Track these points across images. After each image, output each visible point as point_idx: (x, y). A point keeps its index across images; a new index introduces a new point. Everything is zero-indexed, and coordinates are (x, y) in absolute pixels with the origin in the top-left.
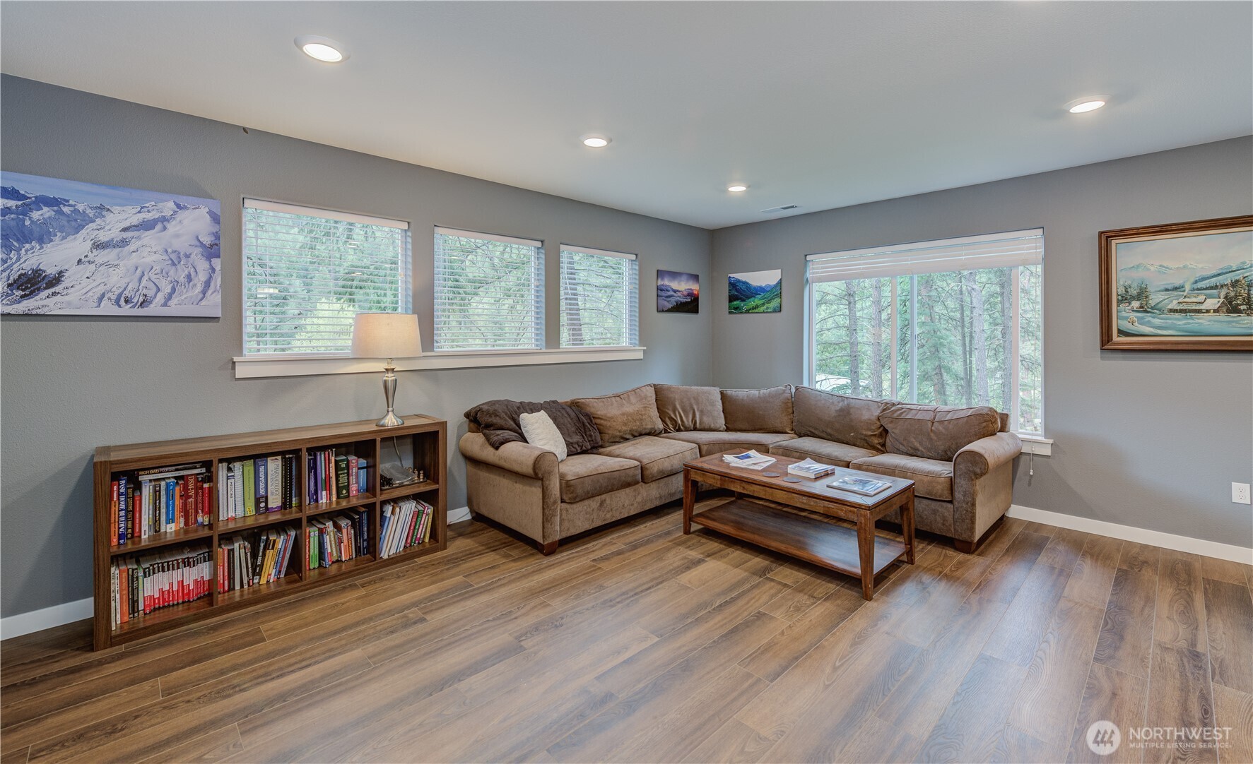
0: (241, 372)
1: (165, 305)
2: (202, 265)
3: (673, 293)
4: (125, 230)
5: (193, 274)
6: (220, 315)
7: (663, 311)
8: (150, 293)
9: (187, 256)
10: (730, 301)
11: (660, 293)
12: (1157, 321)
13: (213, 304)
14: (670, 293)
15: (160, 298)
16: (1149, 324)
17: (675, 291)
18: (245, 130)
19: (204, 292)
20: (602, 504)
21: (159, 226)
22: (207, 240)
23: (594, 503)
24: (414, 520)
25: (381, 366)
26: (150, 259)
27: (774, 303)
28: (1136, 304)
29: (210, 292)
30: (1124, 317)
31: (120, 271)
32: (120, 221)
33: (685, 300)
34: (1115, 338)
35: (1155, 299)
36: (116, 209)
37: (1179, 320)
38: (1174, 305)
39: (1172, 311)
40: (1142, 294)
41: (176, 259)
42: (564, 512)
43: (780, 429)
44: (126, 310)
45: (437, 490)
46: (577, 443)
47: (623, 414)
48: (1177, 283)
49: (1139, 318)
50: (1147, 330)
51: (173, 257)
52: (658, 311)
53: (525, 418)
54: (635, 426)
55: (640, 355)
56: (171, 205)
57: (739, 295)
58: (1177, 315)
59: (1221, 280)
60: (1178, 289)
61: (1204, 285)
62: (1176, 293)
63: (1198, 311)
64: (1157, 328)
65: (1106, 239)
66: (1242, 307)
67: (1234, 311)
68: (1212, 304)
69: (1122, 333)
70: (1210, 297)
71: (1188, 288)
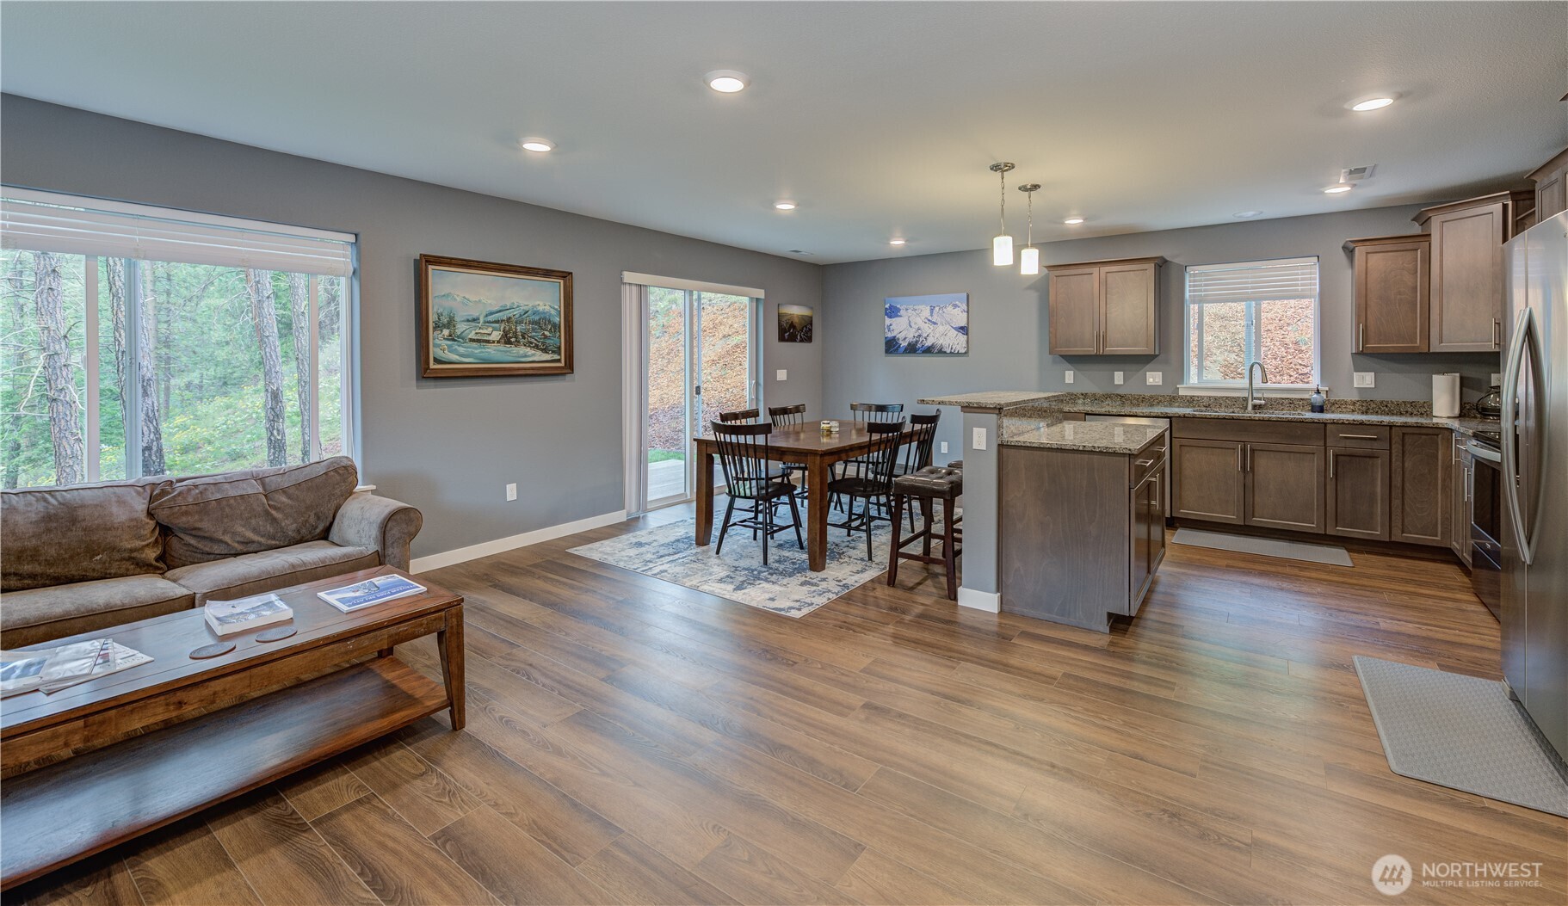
12: (461, 350)
28: (446, 332)
30: (439, 346)
34: (432, 366)
35: (461, 328)
37: (476, 348)
38: (472, 335)
39: (472, 340)
40: (451, 324)
48: (475, 315)
49: (449, 346)
50: (454, 357)
58: (474, 344)
59: (503, 316)
60: (475, 320)
61: (490, 318)
62: (474, 324)
63: (488, 342)
64: (461, 356)
65: (425, 262)
66: (513, 340)
67: (508, 342)
68: (496, 335)
69: (437, 361)
70: (495, 329)
71: (482, 320)
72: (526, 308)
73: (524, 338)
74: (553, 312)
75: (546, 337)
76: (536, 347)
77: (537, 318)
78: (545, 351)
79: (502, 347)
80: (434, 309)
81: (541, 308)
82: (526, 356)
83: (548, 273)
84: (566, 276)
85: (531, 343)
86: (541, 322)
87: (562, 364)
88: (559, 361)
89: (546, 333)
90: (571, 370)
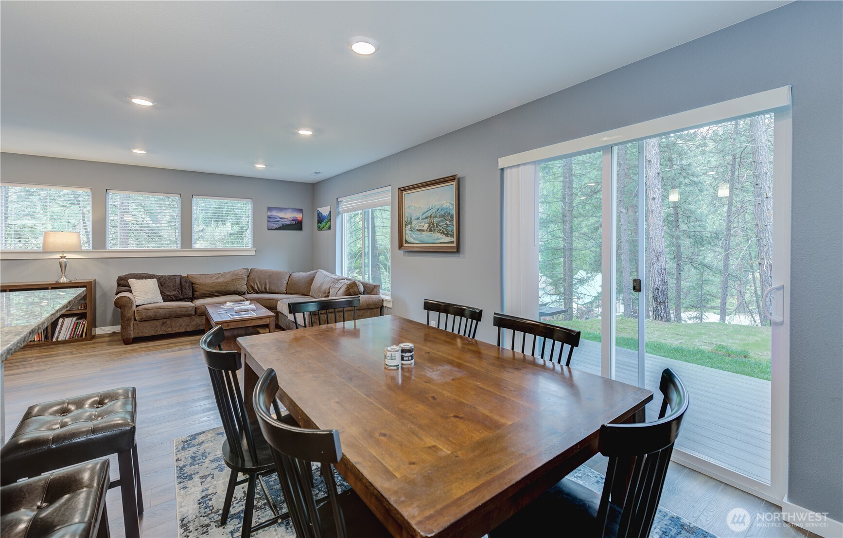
3: (280, 219)
7: (271, 229)
10: (318, 224)
11: (270, 219)
12: (414, 236)
14: (276, 220)
16: (412, 237)
17: (282, 218)
20: (163, 323)
23: (158, 323)
27: (327, 226)
28: (409, 226)
30: (409, 236)
33: (290, 223)
34: (405, 245)
35: (414, 223)
37: (418, 235)
38: (418, 228)
39: (418, 230)
40: (410, 223)
42: (135, 326)
46: (174, 295)
47: (214, 283)
48: (418, 215)
49: (411, 234)
50: (412, 240)
52: (269, 229)
53: (132, 282)
54: (223, 288)
55: (254, 253)
57: (320, 219)
58: (418, 232)
59: (428, 214)
60: (418, 218)
61: (424, 216)
62: (418, 221)
63: (423, 231)
64: (414, 239)
65: (402, 190)
66: (432, 229)
67: (431, 231)
68: (426, 227)
69: (406, 242)
70: (426, 223)
71: (420, 218)
72: (438, 207)
73: (437, 227)
74: (451, 207)
75: (447, 225)
76: (443, 233)
77: (443, 213)
78: (447, 235)
79: (427, 233)
80: (407, 213)
81: (445, 206)
82: (438, 239)
83: (444, 181)
84: (452, 178)
85: (440, 230)
86: (445, 216)
87: (454, 245)
88: (453, 242)
89: (448, 222)
90: (457, 250)
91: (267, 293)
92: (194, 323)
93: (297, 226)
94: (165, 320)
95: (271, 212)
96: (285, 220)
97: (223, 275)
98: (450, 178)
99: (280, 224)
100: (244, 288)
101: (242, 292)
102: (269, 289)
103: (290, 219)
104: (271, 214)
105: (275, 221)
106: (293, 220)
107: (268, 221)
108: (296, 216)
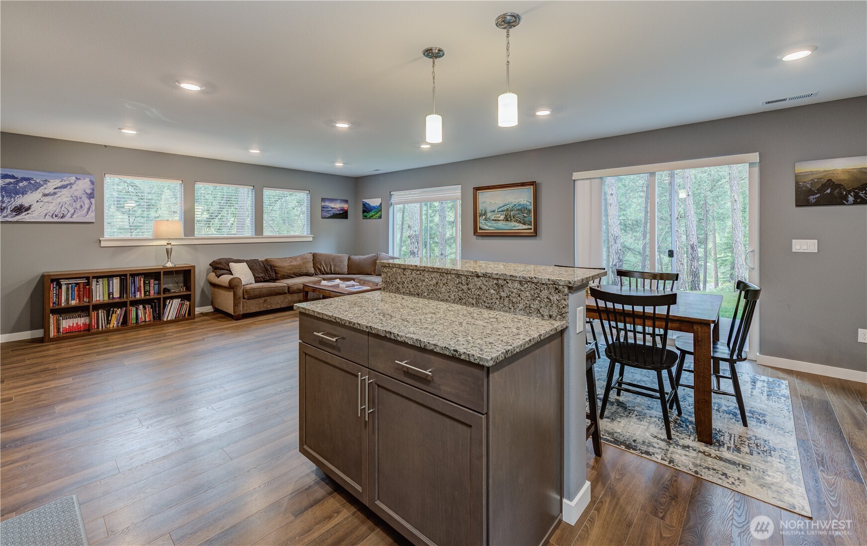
0: (103, 244)
1: (71, 217)
2: (87, 201)
3: (331, 209)
4: (55, 189)
5: (83, 205)
6: (94, 221)
7: (325, 218)
8: (65, 213)
9: (81, 198)
10: (363, 213)
11: (323, 209)
12: (489, 224)
13: (91, 217)
14: (329, 209)
15: (69, 214)
16: (486, 225)
17: (332, 208)
18: (105, 146)
19: (87, 212)
20: (265, 301)
21: (69, 187)
22: (89, 191)
23: (261, 300)
24: (180, 307)
25: (164, 243)
26: (65, 200)
27: (378, 215)
28: (484, 217)
29: (90, 212)
30: (482, 223)
31: (54, 204)
32: (53, 185)
33: (339, 212)
34: (479, 231)
35: (489, 215)
36: (51, 181)
37: (494, 224)
38: (493, 218)
39: (493, 220)
40: (485, 214)
41: (76, 199)
42: (245, 303)
43: (370, 273)
44: (56, 220)
45: (190, 294)
46: (262, 277)
47: (290, 266)
48: (494, 209)
49: (485, 223)
50: (487, 228)
51: (75, 198)
52: (322, 218)
53: (232, 265)
54: (296, 271)
55: (311, 239)
56: (74, 178)
57: (367, 209)
58: (494, 222)
59: (505, 208)
60: (494, 211)
61: (500, 210)
62: (493, 213)
63: (499, 220)
64: (489, 227)
65: (477, 189)
66: (509, 219)
67: (507, 220)
68: (502, 217)
69: (480, 228)
70: (501, 215)
71: (496, 211)
72: (515, 203)
73: (514, 218)
74: (528, 204)
75: (525, 217)
76: (520, 222)
77: (520, 208)
78: (524, 224)
79: (504, 223)
80: (481, 207)
81: (522, 203)
82: (515, 227)
83: (523, 184)
84: (532, 183)
85: (518, 220)
86: (523, 209)
87: (532, 231)
88: (531, 229)
89: (525, 215)
90: (535, 234)
91: (332, 274)
92: (287, 300)
93: (344, 215)
94: (266, 298)
95: (324, 202)
96: (335, 209)
97: (295, 258)
98: (528, 184)
99: (331, 213)
100: (312, 271)
101: (311, 273)
102: (334, 271)
103: (339, 209)
104: (324, 204)
105: (327, 211)
106: (341, 210)
107: (322, 211)
108: (344, 206)
